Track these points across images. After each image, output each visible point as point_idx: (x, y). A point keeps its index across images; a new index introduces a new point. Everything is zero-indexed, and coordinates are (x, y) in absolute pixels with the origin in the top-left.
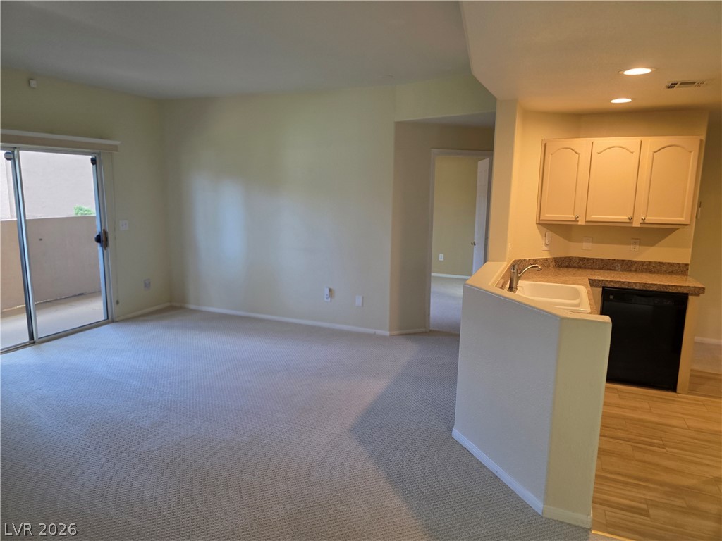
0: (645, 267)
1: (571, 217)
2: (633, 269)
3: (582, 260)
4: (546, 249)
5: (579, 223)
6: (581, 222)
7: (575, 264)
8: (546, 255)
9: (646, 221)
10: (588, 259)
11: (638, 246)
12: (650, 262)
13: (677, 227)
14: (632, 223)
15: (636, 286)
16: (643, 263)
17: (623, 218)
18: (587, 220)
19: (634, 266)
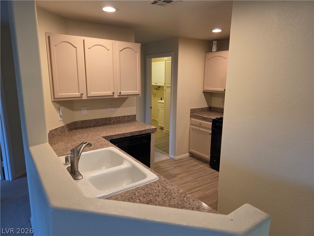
0: (117, 120)
1: (77, 94)
2: (112, 122)
3: (83, 122)
4: (61, 119)
5: (83, 98)
6: (85, 97)
7: (79, 126)
8: (62, 124)
9: (121, 94)
10: (87, 121)
11: (112, 109)
12: (119, 117)
13: (128, 96)
14: (113, 96)
15: (128, 135)
16: (116, 118)
17: (109, 93)
18: (88, 96)
19: (112, 121)
